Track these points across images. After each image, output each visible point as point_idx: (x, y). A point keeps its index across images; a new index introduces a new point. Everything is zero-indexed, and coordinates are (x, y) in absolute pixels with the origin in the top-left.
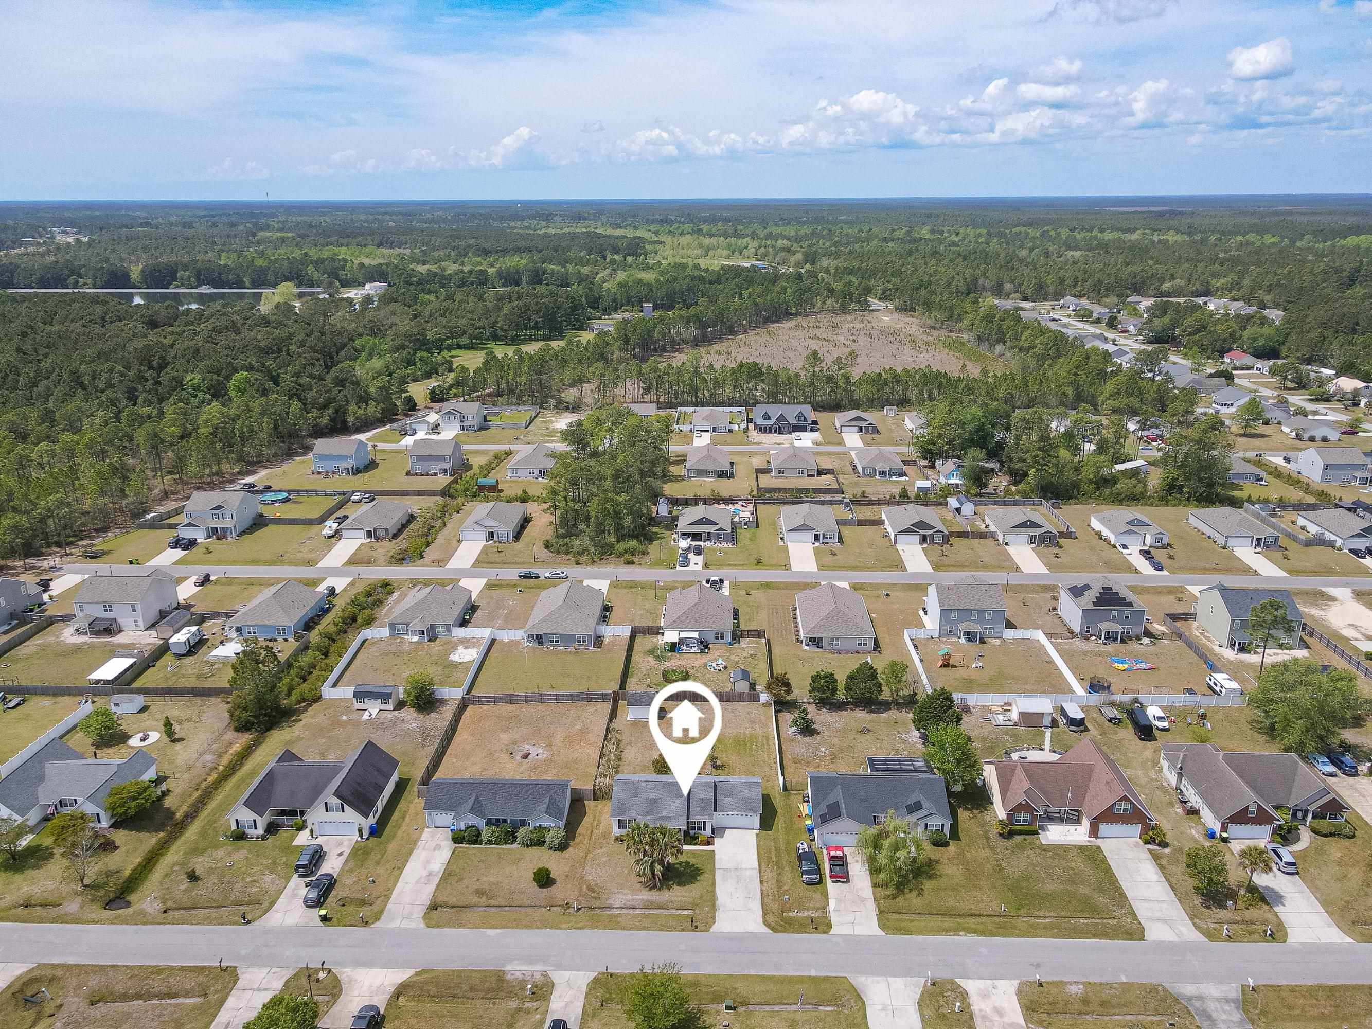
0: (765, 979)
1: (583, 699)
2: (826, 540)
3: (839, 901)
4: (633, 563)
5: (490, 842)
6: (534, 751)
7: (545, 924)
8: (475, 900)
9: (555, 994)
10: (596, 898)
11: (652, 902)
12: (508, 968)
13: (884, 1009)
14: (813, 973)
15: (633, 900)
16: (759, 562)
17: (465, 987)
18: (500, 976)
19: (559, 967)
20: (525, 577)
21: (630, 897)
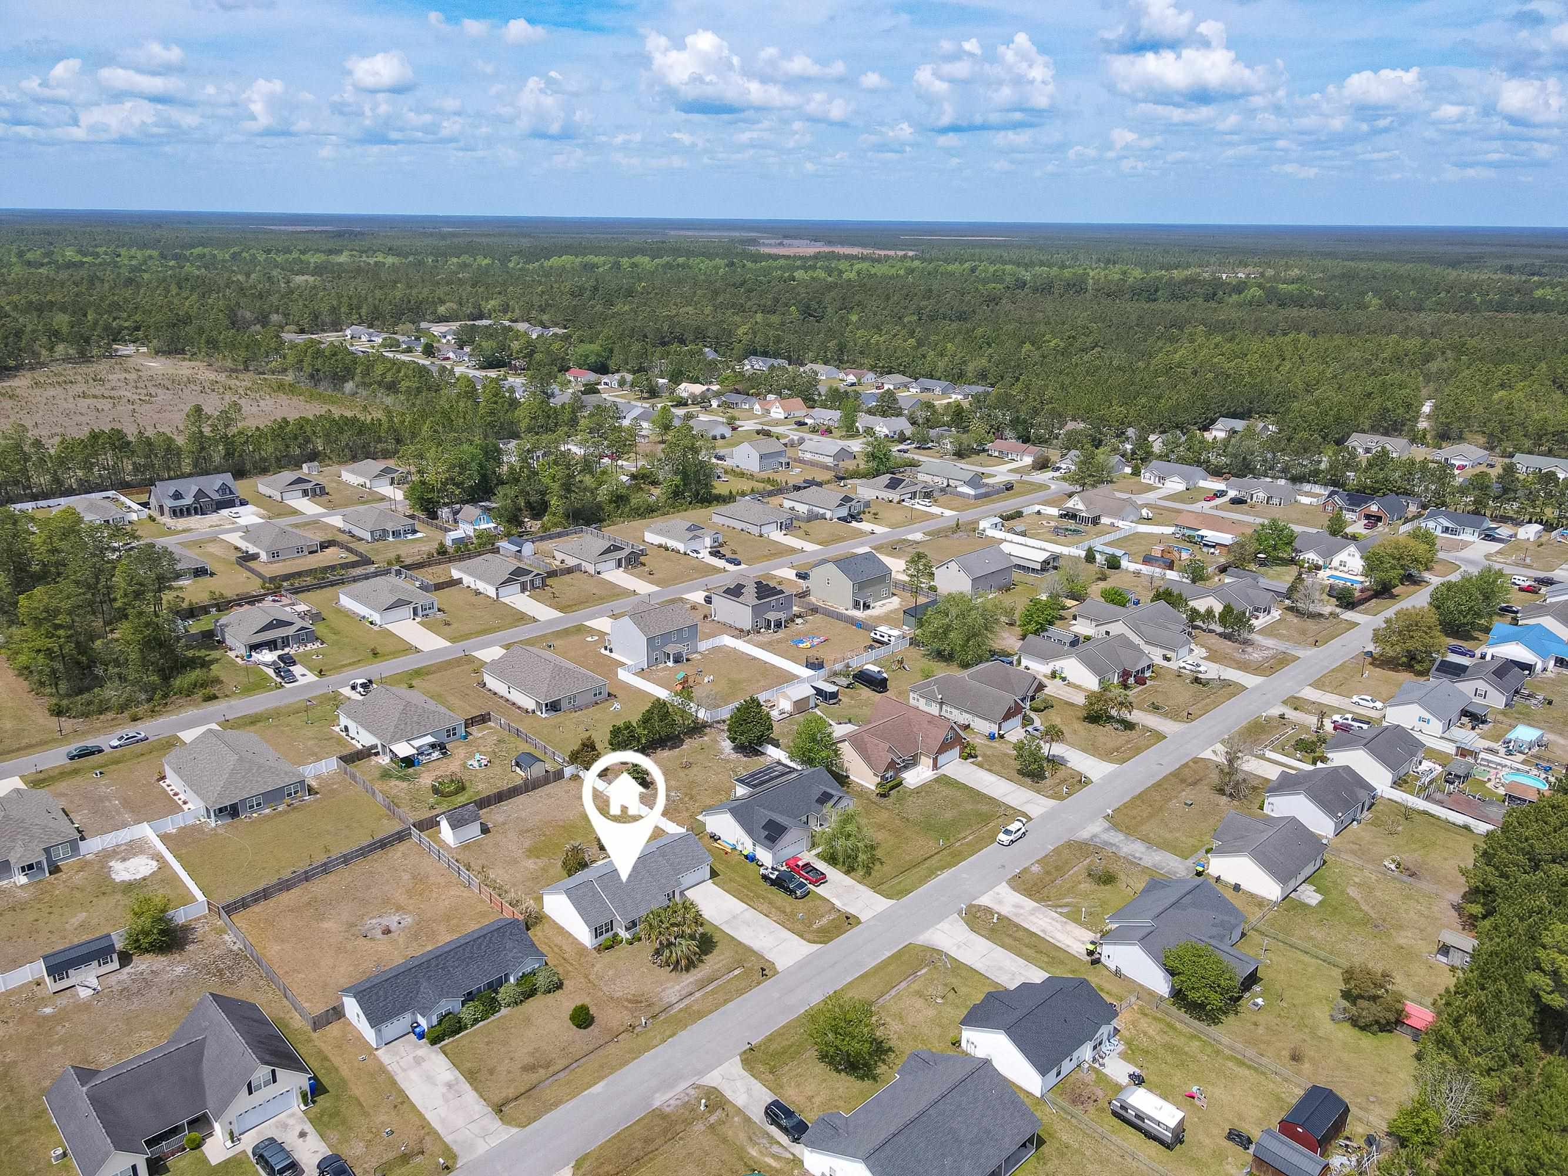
0: (864, 977)
1: (375, 849)
2: (425, 613)
3: (838, 897)
4: (215, 697)
5: (476, 1021)
6: (392, 920)
7: (636, 1053)
8: (534, 1077)
9: (729, 1094)
10: (649, 1005)
11: (702, 980)
12: (657, 1104)
13: (959, 947)
14: (888, 954)
15: (683, 988)
16: (375, 654)
17: (639, 1145)
18: (659, 1114)
19: (702, 1073)
20: (80, 756)
21: (677, 987)
